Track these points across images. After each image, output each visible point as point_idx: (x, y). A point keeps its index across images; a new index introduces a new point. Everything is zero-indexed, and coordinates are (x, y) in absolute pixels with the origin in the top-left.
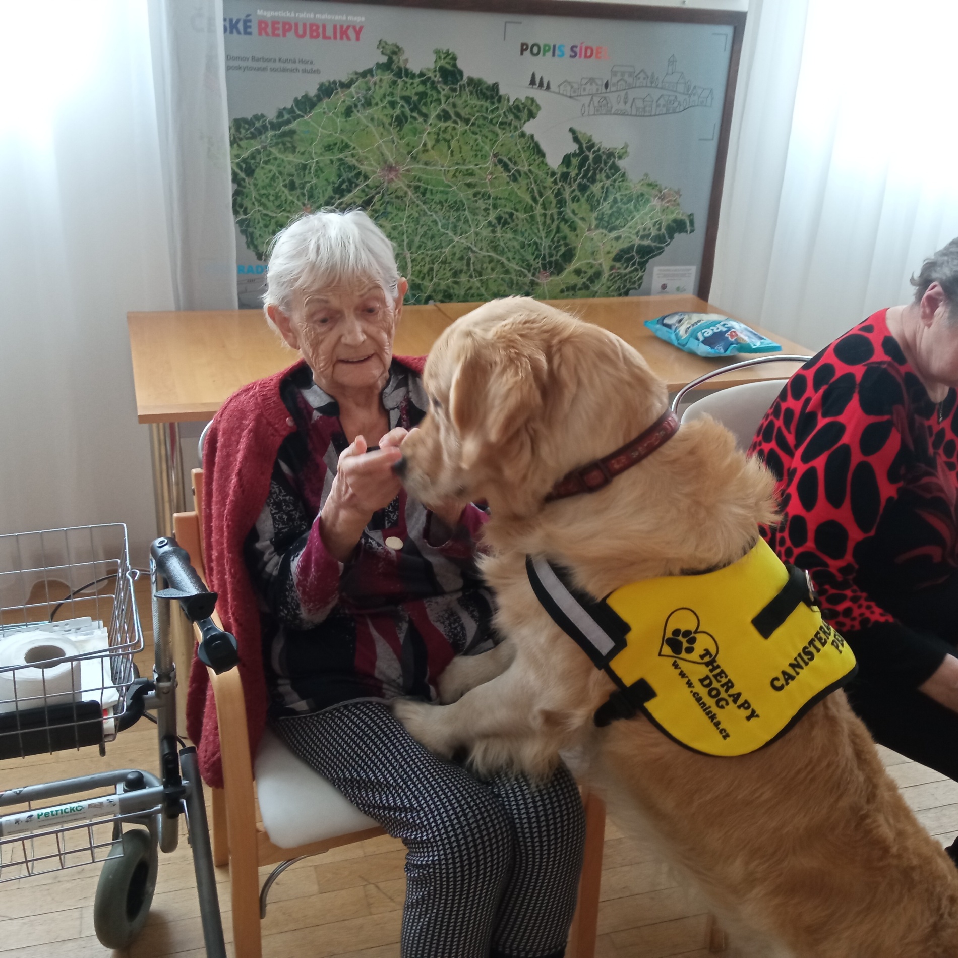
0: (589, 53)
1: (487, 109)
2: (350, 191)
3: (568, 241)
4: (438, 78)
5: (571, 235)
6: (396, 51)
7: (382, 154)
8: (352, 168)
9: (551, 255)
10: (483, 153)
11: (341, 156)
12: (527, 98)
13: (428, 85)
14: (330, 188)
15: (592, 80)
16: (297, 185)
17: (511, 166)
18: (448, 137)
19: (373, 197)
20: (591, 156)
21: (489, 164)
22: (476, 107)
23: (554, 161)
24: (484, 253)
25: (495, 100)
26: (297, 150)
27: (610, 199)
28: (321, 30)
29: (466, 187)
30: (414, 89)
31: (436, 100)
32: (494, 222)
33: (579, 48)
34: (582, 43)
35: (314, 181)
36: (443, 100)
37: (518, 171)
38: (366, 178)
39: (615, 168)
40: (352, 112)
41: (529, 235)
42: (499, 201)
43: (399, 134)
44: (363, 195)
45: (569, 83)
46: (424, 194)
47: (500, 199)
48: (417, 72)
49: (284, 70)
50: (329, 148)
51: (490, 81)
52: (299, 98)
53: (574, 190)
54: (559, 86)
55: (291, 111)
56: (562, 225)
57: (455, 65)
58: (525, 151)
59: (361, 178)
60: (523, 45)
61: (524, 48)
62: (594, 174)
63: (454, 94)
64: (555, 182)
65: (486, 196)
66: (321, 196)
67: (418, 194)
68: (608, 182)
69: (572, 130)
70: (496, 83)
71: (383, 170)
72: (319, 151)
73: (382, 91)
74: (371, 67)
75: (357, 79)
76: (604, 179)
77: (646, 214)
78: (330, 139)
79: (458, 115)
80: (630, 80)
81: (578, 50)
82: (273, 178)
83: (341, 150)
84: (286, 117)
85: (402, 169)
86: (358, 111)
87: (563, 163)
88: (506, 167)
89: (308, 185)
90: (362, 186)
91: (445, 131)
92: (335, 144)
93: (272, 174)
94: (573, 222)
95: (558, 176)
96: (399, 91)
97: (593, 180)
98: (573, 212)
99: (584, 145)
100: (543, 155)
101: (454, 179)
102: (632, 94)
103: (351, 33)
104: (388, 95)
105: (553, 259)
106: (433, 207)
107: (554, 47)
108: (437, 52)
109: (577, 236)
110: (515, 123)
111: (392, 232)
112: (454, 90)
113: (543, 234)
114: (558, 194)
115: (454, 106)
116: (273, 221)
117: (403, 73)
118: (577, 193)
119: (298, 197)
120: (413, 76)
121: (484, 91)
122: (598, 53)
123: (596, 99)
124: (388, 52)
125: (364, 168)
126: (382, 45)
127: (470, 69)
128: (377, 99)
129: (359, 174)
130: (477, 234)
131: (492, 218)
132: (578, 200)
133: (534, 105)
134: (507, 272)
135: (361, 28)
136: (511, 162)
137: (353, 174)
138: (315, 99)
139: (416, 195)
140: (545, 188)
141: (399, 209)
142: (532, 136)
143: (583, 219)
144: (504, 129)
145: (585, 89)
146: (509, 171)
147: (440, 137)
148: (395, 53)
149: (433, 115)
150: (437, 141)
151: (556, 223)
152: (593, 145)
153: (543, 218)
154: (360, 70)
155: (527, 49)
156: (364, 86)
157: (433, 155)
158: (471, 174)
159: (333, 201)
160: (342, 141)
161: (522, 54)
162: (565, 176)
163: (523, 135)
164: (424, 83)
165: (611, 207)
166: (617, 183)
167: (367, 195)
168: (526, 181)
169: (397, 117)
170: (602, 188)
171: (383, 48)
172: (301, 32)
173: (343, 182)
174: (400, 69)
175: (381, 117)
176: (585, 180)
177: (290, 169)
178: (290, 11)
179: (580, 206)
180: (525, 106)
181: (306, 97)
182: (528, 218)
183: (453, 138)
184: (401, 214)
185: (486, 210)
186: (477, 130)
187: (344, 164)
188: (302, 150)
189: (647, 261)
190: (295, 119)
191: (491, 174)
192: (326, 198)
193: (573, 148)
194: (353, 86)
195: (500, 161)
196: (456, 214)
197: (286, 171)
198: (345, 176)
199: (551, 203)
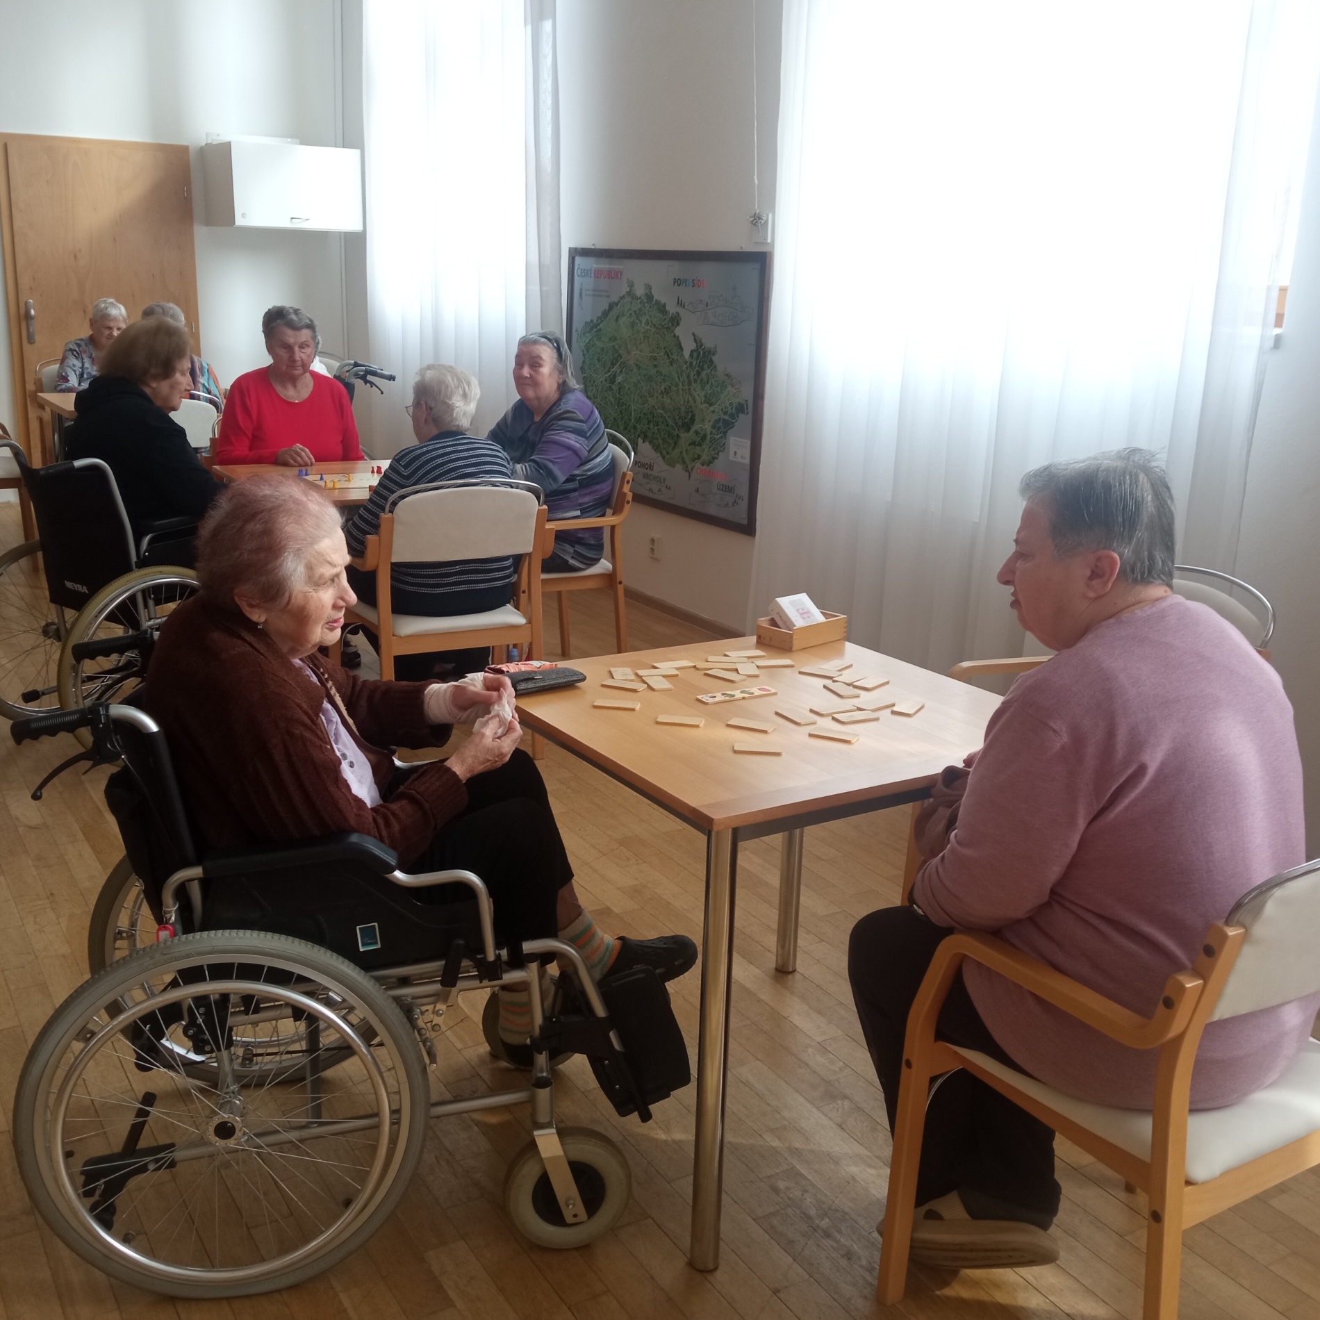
4: (645, 300)
6: (632, 284)
7: (626, 344)
8: (617, 351)
9: (685, 418)
10: (660, 346)
12: (676, 312)
14: (610, 362)
15: (701, 301)
16: (600, 359)
17: (670, 355)
18: (648, 335)
19: (623, 369)
20: (701, 353)
21: (662, 353)
22: (658, 317)
24: (659, 411)
26: (601, 340)
31: (644, 313)
33: (695, 280)
34: (696, 277)
35: (605, 357)
36: (647, 313)
37: (673, 359)
38: (621, 357)
40: (618, 319)
42: (666, 378)
43: (632, 333)
44: (620, 367)
45: (692, 303)
47: (666, 376)
48: (639, 296)
51: (663, 302)
54: (688, 305)
55: (600, 318)
56: (690, 398)
57: (651, 293)
60: (674, 279)
61: (675, 281)
62: (703, 365)
64: (687, 368)
65: (661, 374)
66: (607, 366)
67: (638, 369)
68: (709, 371)
71: (626, 353)
72: (608, 341)
73: (628, 307)
75: (620, 300)
77: (725, 396)
78: (611, 334)
79: (652, 322)
80: (717, 301)
81: (695, 282)
83: (614, 341)
84: (599, 321)
85: (633, 353)
86: (620, 319)
87: (690, 355)
89: (603, 360)
90: (620, 362)
91: (647, 332)
94: (694, 397)
95: (688, 364)
96: (633, 308)
97: (703, 369)
98: (694, 390)
99: (699, 345)
100: (682, 350)
101: (650, 361)
102: (718, 311)
104: (630, 310)
105: (687, 421)
106: (642, 378)
107: (686, 280)
108: (645, 285)
109: (696, 407)
110: (672, 328)
113: (682, 403)
114: (688, 376)
115: (651, 316)
117: (634, 297)
118: (696, 377)
120: (638, 299)
123: (703, 314)
124: (630, 285)
125: (621, 352)
129: (619, 355)
130: (657, 398)
131: (663, 388)
133: (679, 317)
134: (668, 425)
136: (670, 353)
141: (631, 377)
142: (678, 337)
143: (698, 395)
145: (698, 307)
146: (669, 359)
147: (646, 335)
148: (632, 286)
150: (645, 338)
151: (687, 396)
152: (702, 345)
157: (643, 346)
158: (656, 359)
159: (611, 369)
160: (615, 336)
161: (674, 285)
162: (691, 365)
163: (675, 336)
164: (641, 303)
165: (710, 390)
166: (713, 372)
168: (676, 366)
169: (632, 323)
170: (707, 374)
175: (627, 322)
176: (699, 369)
179: (697, 386)
180: (675, 318)
181: (605, 310)
182: (677, 390)
183: (650, 336)
185: (661, 382)
186: (659, 332)
187: (614, 349)
188: (603, 339)
189: (727, 431)
190: (601, 322)
191: (663, 359)
193: (694, 346)
194: (619, 304)
195: (666, 352)
196: (650, 384)
198: (615, 356)
199: (685, 382)
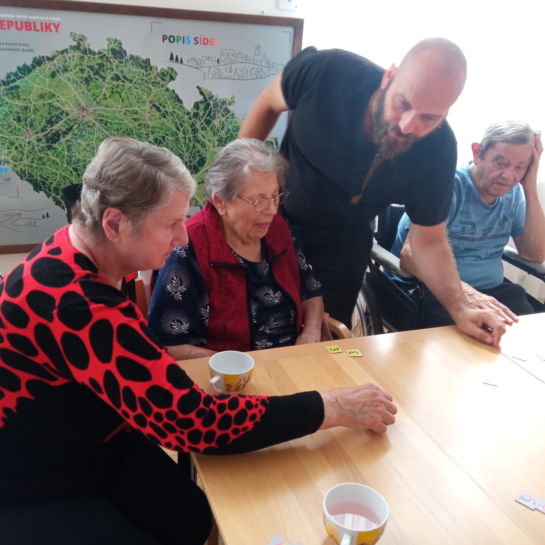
0: (206, 42)
1: (143, 74)
2: (57, 123)
3: (200, 153)
4: (110, 55)
5: (202, 150)
6: (82, 39)
7: (77, 100)
8: (57, 109)
9: (191, 162)
10: (143, 100)
11: (50, 101)
12: (169, 68)
13: (104, 59)
14: (44, 121)
15: (209, 58)
16: (22, 119)
18: (119, 90)
19: (73, 126)
20: (212, 103)
21: (147, 107)
22: (136, 73)
23: (189, 106)
25: (148, 69)
26: (21, 98)
27: (226, 129)
28: (32, 26)
29: (133, 121)
30: (96, 61)
31: (110, 68)
33: (199, 39)
34: (201, 36)
35: (33, 116)
36: (114, 68)
37: (166, 112)
38: (67, 114)
39: (227, 111)
40: (56, 75)
41: (176, 149)
43: (88, 89)
44: (66, 125)
45: (194, 59)
46: (106, 125)
47: (156, 128)
48: (97, 51)
49: (10, 50)
50: (42, 96)
51: (144, 58)
52: (21, 66)
53: (202, 123)
54: (188, 61)
55: (16, 74)
56: (196, 144)
57: (121, 48)
58: (169, 100)
59: (64, 115)
60: (163, 36)
61: (164, 38)
62: (215, 113)
63: (122, 65)
64: (190, 118)
65: (147, 126)
66: (38, 125)
67: (103, 124)
68: (223, 119)
69: (198, 88)
70: (148, 59)
71: (78, 110)
72: (35, 98)
73: (75, 63)
74: (67, 47)
75: (58, 55)
76: (221, 117)
78: (42, 91)
79: (125, 77)
80: (232, 58)
81: (199, 40)
82: (6, 115)
83: (50, 98)
84: (13, 78)
85: (91, 110)
86: (60, 75)
87: (194, 107)
88: (158, 109)
89: (29, 119)
90: (65, 119)
91: (117, 86)
92: (46, 94)
93: (5, 112)
94: (203, 142)
95: (192, 115)
96: (85, 63)
97: (214, 117)
98: (203, 136)
99: (207, 97)
100: (181, 102)
101: (126, 116)
102: (234, 66)
103: (52, 27)
104: (79, 65)
105: (192, 164)
106: (112, 133)
107: (184, 37)
108: (109, 40)
109: (206, 150)
110: (162, 82)
111: (87, 147)
112: (122, 62)
113: (184, 149)
114: (192, 125)
115: (122, 72)
116: (7, 141)
117: (87, 52)
118: (204, 125)
119: (23, 126)
120: (94, 54)
121: (141, 63)
122: (211, 42)
123: (212, 70)
124: (77, 39)
125: (66, 109)
126: (73, 35)
127: (130, 50)
128: (72, 67)
129: (63, 112)
132: (205, 129)
133: (173, 71)
135: (59, 25)
136: (161, 106)
137: (59, 112)
138: (31, 67)
139: (101, 125)
140: (184, 121)
141: (90, 134)
142: (174, 91)
143: (209, 140)
144: (155, 86)
145: (204, 64)
146: (160, 111)
147: (114, 91)
148: (81, 40)
149: (109, 77)
150: (113, 93)
151: (192, 142)
152: (212, 97)
153: (184, 139)
154: (60, 50)
155: (166, 38)
156: (63, 59)
157: (110, 101)
158: (136, 113)
159: (47, 128)
160: (50, 92)
161: (163, 41)
162: (196, 115)
163: (168, 90)
164: (101, 58)
165: (226, 134)
166: (229, 120)
167: (68, 125)
168: (172, 118)
169: (86, 78)
170: (220, 122)
171: (74, 36)
172: (19, 27)
173: (53, 117)
174: (86, 49)
175: (75, 78)
176: (209, 118)
177: (16, 109)
178: (12, 14)
179: (207, 133)
180: (167, 73)
181: (25, 66)
182: (175, 140)
183: (122, 91)
184: (92, 137)
185: (147, 134)
186: (138, 87)
187: (52, 106)
188: (24, 97)
190: (18, 79)
191: (149, 113)
192: (42, 126)
193: (201, 98)
194: (55, 59)
195: (154, 105)
197: (14, 110)
198: (53, 114)
199: (188, 130)
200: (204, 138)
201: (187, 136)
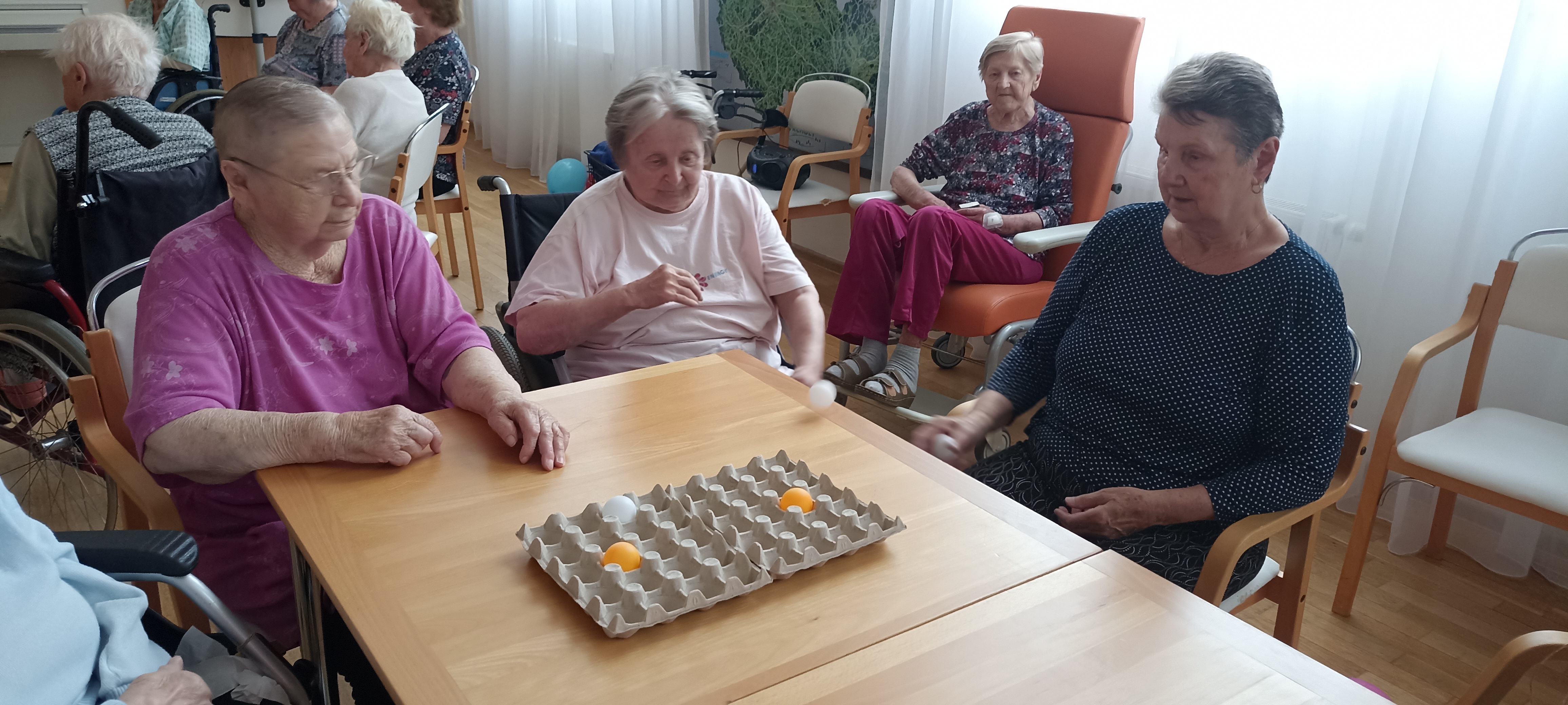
5: (848, 59)
17: (821, 7)
20: (858, 6)
23: (841, 7)
24: (808, 63)
27: (868, 37)
32: (813, 44)
37: (824, 12)
38: (763, 8)
39: (870, 15)
41: (829, 55)
42: (816, 30)
44: (761, 18)
59: (761, 8)
64: (841, 21)
65: (810, 26)
68: (867, 25)
87: (845, 8)
88: (819, 7)
89: (743, 11)
95: (842, 17)
97: (859, 22)
98: (849, 42)
113: (835, 57)
118: (851, 29)
130: (805, 50)
131: (812, 41)
143: (854, 49)
146: (821, 11)
151: (841, 49)
153: (835, 44)
158: (804, 11)
159: (751, 21)
162: (846, 18)
165: (868, 43)
166: (871, 26)
167: (763, 19)
168: (828, 19)
170: (864, 28)
176: (856, 22)
179: (853, 40)
182: (828, 44)
184: (775, 32)
185: (810, 35)
191: (812, 12)
192: (749, 18)
195: (817, 4)
196: (797, 36)
198: (756, 7)
199: (839, 35)
200: (851, 45)
201: (838, 41)
